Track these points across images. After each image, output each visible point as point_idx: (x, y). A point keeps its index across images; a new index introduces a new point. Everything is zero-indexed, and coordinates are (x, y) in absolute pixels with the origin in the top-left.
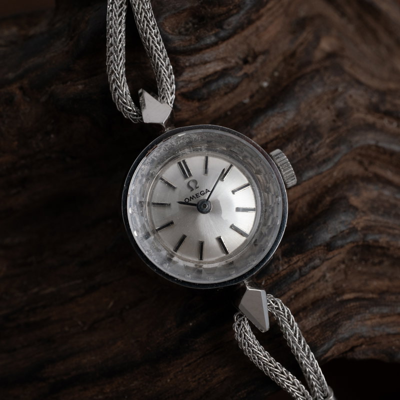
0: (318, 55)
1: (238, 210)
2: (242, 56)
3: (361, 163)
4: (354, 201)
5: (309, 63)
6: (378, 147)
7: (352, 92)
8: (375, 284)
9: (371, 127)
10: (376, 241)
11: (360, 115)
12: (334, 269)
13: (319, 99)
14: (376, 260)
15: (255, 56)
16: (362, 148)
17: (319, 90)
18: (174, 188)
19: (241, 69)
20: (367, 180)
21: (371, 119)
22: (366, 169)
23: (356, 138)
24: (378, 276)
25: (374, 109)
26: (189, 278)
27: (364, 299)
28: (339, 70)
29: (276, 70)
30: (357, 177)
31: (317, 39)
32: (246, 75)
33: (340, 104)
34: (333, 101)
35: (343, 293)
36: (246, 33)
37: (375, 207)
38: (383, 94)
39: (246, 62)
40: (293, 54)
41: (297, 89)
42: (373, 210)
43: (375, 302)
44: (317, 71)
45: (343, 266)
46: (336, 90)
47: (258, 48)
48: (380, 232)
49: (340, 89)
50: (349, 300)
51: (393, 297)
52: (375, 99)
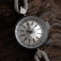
0: (47, 7)
1: (38, 33)
2: (31, 7)
3: (54, 29)
4: (53, 37)
5: (45, 9)
6: (58, 26)
7: (53, 14)
8: (56, 53)
9: (57, 22)
10: (57, 45)
11: (54, 19)
12: (48, 50)
13: (46, 16)
14: (57, 48)
15: (34, 7)
16: (55, 26)
17: (47, 14)
18: (25, 28)
19: (31, 9)
20: (55, 32)
21: (57, 20)
22: (55, 30)
23: (53, 24)
24: (57, 52)
25: (57, 18)
26: (26, 47)
27: (54, 56)
28: (51, 10)
29: (38, 10)
30: (53, 32)
31: (47, 4)
32: (32, 11)
33: (51, 17)
34: (49, 16)
35: (50, 55)
36: (32, 2)
37: (57, 38)
38: (59, 15)
39: (32, 8)
40: (42, 7)
41: (42, 14)
42: (56, 38)
43: (56, 57)
44: (46, 10)
45: (50, 49)
46: (50, 14)
47: (35, 5)
48: (58, 43)
49: (51, 14)
50: (51, 57)
51: (60, 56)
52: (58, 16)
